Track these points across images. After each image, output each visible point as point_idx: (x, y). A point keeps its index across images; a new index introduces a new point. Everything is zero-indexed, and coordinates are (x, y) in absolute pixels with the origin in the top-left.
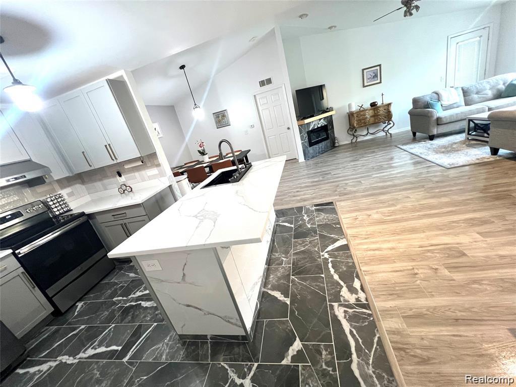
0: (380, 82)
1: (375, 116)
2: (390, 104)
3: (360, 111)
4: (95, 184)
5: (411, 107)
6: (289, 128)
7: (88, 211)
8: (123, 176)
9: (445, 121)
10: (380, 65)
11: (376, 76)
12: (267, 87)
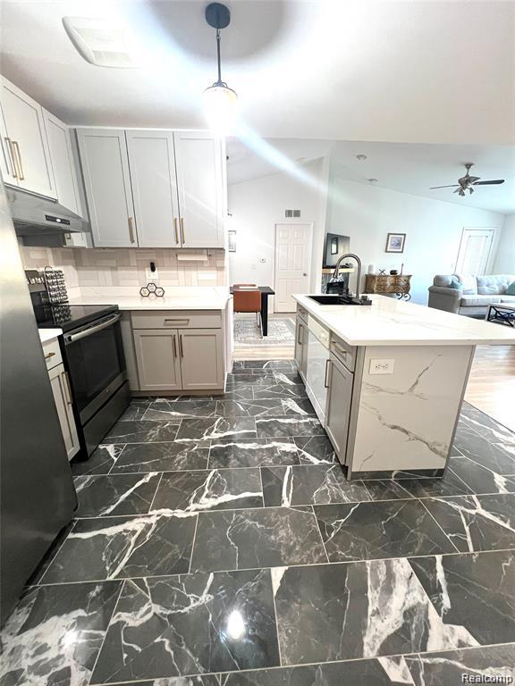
0: (402, 252)
1: (395, 284)
2: (409, 277)
3: (380, 276)
4: (101, 273)
5: (432, 284)
6: (305, 275)
7: (123, 306)
8: (156, 271)
9: (468, 303)
10: (405, 235)
11: (399, 244)
12: (293, 220)
